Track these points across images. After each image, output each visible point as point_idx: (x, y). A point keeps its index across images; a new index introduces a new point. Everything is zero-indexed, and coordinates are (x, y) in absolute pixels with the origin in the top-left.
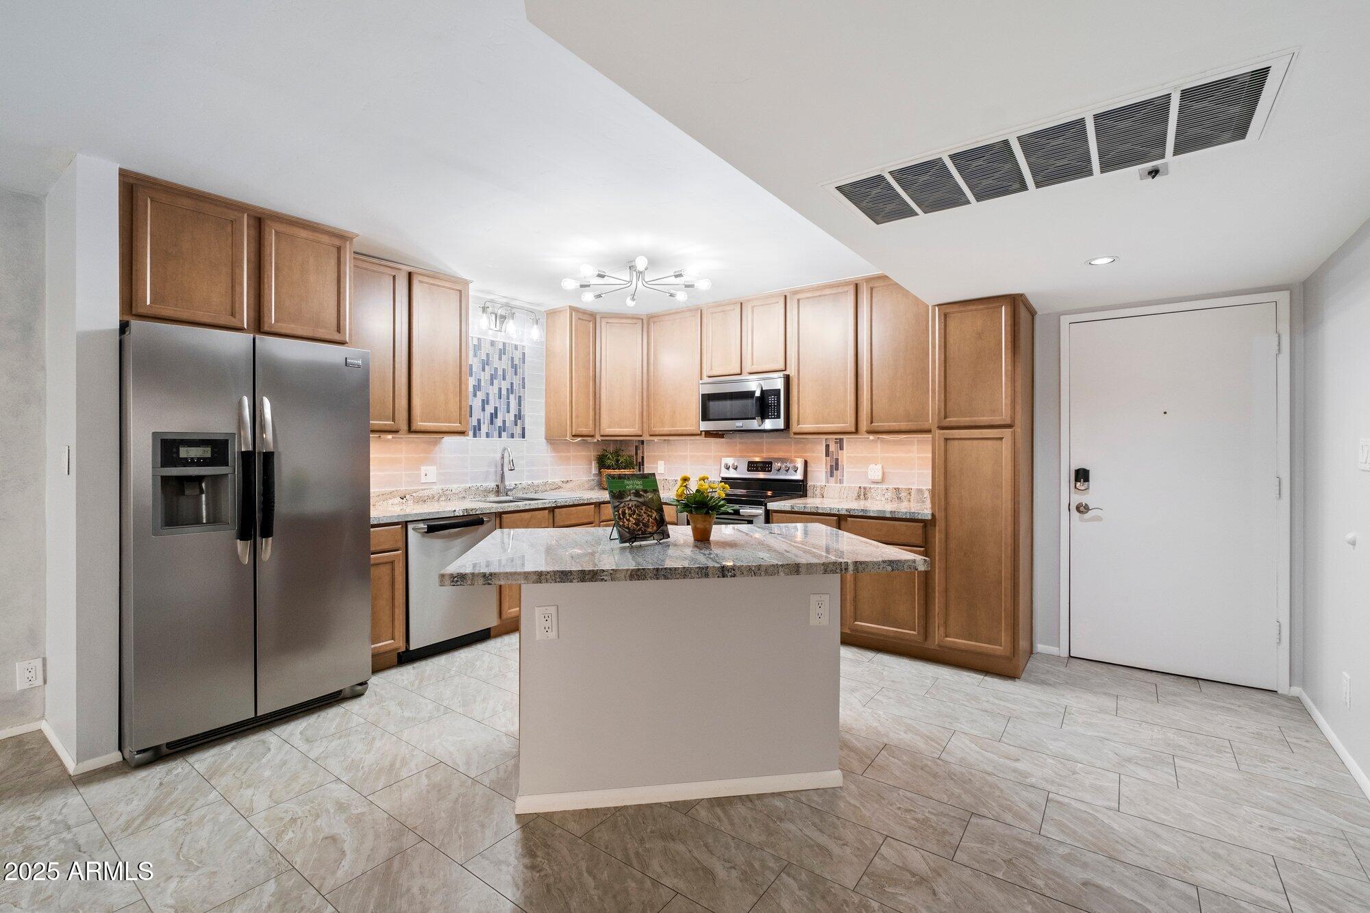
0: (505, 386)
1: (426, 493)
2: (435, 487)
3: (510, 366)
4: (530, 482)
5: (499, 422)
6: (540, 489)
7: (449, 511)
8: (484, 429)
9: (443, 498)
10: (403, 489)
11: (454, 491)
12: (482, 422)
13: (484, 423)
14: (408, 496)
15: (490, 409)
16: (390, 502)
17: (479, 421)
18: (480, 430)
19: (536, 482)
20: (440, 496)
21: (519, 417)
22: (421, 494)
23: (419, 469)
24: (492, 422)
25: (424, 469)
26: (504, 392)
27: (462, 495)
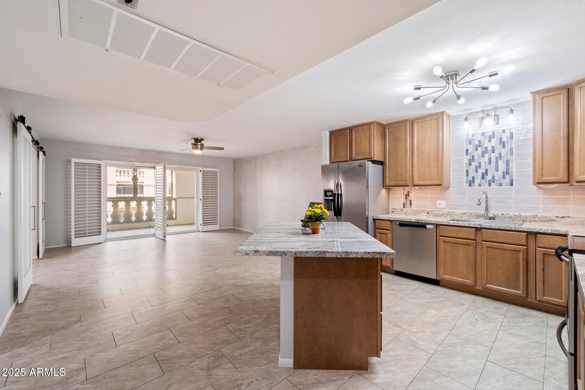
0: (493, 156)
1: (439, 212)
2: (444, 210)
3: (498, 143)
4: (518, 214)
5: (489, 177)
6: (528, 219)
7: (409, 219)
8: (477, 182)
9: (449, 216)
10: (428, 209)
11: (455, 213)
12: (476, 178)
13: (477, 179)
14: (430, 213)
15: (481, 171)
16: (422, 214)
17: (473, 178)
18: (474, 182)
19: (523, 214)
20: (447, 215)
21: (507, 172)
22: (437, 213)
23: (437, 202)
24: (483, 178)
25: (439, 202)
26: (493, 160)
27: (460, 216)
